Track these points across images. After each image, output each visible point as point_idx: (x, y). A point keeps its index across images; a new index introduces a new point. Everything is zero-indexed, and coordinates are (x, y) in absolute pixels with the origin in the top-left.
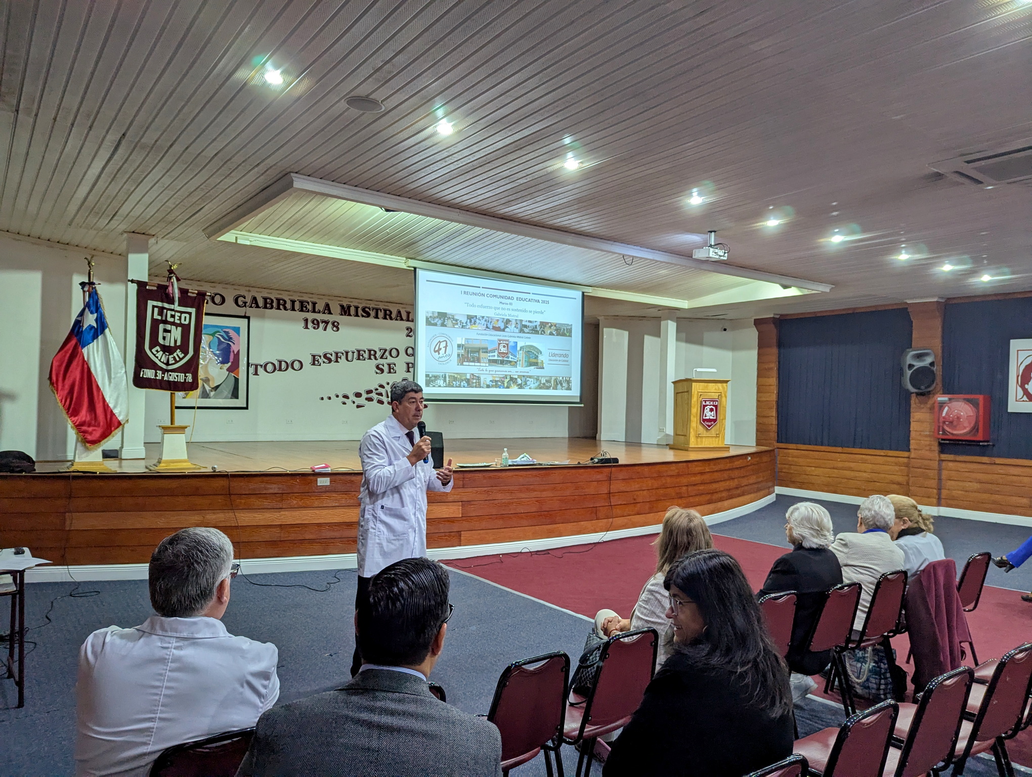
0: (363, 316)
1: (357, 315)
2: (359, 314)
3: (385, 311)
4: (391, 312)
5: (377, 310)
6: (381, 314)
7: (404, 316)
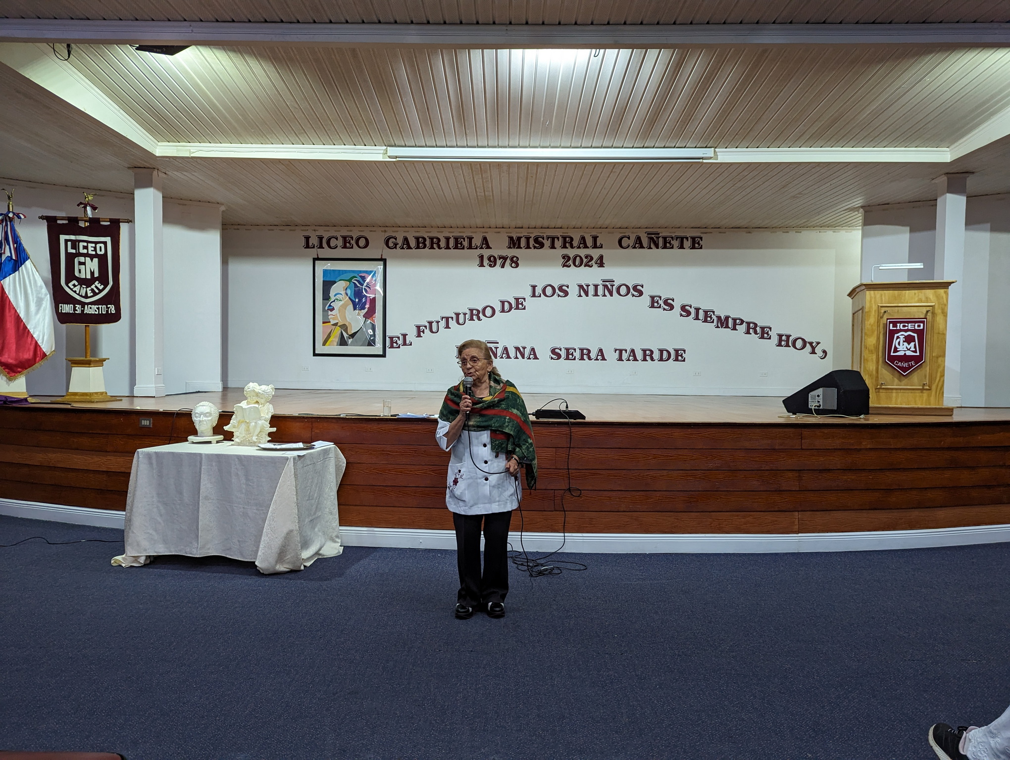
0: (535, 247)
1: (528, 247)
2: (531, 246)
3: (564, 238)
4: (572, 239)
5: (553, 239)
6: (558, 243)
7: (589, 242)
